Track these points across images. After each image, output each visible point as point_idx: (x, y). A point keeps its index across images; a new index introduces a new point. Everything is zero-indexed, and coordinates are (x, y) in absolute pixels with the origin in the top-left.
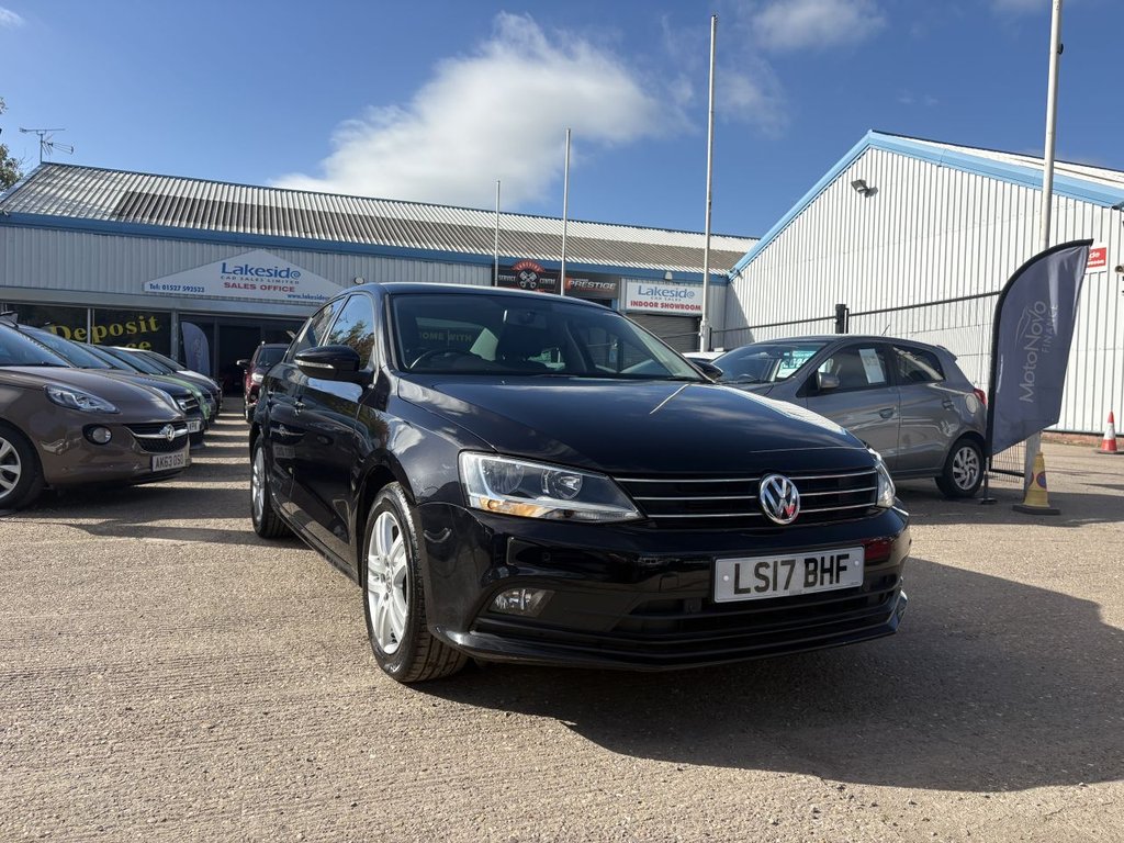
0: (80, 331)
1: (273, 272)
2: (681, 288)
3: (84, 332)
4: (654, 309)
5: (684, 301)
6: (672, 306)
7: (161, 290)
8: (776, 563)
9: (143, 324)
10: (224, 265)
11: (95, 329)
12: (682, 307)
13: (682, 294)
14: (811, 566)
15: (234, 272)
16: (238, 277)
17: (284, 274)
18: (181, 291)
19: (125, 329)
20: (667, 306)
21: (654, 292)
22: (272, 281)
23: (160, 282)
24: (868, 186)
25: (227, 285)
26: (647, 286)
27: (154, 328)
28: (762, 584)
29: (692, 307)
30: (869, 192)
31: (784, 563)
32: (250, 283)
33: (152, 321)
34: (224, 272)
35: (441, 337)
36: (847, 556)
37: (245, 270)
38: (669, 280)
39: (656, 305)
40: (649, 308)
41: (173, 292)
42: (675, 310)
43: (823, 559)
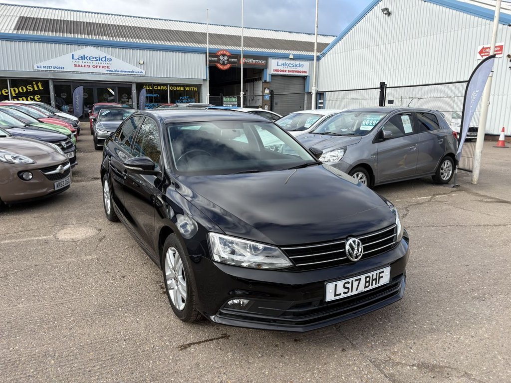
0: (5, 91)
1: (98, 59)
2: (297, 62)
3: (7, 91)
4: (284, 73)
5: (299, 69)
6: (293, 71)
7: (43, 69)
8: (352, 281)
9: (35, 86)
10: (73, 55)
11: (12, 89)
12: (298, 72)
13: (298, 65)
14: (368, 279)
15: (78, 59)
16: (81, 61)
17: (104, 59)
18: (52, 69)
19: (27, 89)
20: (291, 71)
21: (284, 65)
22: (98, 63)
23: (42, 64)
24: (389, 11)
25: (75, 65)
26: (281, 62)
27: (41, 88)
28: (346, 290)
29: (303, 72)
30: (389, 14)
31: (356, 280)
32: (87, 64)
33: (40, 84)
34: (73, 59)
35: (182, 89)
36: (383, 272)
37: (83, 58)
38: (291, 59)
39: (286, 71)
40: (282, 73)
41: (49, 69)
42: (294, 74)
43: (373, 275)
